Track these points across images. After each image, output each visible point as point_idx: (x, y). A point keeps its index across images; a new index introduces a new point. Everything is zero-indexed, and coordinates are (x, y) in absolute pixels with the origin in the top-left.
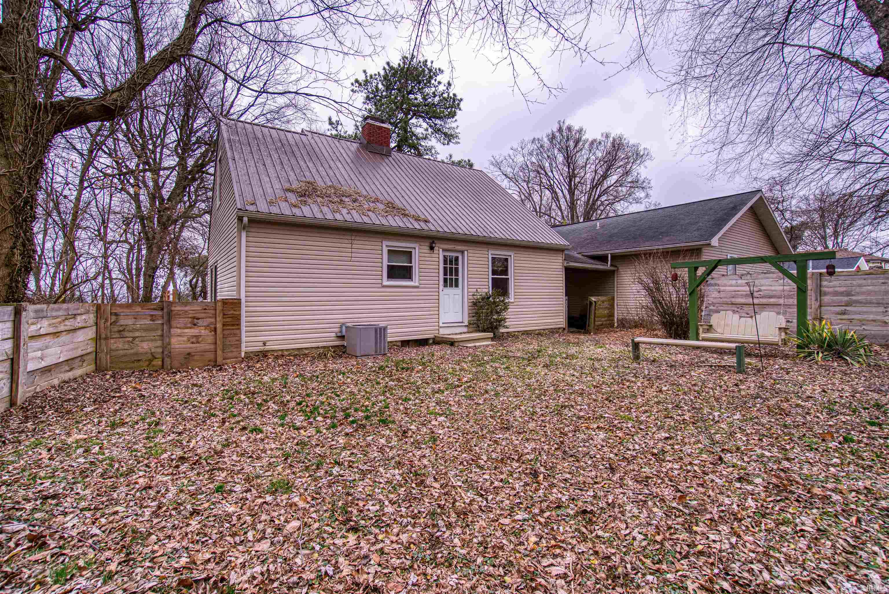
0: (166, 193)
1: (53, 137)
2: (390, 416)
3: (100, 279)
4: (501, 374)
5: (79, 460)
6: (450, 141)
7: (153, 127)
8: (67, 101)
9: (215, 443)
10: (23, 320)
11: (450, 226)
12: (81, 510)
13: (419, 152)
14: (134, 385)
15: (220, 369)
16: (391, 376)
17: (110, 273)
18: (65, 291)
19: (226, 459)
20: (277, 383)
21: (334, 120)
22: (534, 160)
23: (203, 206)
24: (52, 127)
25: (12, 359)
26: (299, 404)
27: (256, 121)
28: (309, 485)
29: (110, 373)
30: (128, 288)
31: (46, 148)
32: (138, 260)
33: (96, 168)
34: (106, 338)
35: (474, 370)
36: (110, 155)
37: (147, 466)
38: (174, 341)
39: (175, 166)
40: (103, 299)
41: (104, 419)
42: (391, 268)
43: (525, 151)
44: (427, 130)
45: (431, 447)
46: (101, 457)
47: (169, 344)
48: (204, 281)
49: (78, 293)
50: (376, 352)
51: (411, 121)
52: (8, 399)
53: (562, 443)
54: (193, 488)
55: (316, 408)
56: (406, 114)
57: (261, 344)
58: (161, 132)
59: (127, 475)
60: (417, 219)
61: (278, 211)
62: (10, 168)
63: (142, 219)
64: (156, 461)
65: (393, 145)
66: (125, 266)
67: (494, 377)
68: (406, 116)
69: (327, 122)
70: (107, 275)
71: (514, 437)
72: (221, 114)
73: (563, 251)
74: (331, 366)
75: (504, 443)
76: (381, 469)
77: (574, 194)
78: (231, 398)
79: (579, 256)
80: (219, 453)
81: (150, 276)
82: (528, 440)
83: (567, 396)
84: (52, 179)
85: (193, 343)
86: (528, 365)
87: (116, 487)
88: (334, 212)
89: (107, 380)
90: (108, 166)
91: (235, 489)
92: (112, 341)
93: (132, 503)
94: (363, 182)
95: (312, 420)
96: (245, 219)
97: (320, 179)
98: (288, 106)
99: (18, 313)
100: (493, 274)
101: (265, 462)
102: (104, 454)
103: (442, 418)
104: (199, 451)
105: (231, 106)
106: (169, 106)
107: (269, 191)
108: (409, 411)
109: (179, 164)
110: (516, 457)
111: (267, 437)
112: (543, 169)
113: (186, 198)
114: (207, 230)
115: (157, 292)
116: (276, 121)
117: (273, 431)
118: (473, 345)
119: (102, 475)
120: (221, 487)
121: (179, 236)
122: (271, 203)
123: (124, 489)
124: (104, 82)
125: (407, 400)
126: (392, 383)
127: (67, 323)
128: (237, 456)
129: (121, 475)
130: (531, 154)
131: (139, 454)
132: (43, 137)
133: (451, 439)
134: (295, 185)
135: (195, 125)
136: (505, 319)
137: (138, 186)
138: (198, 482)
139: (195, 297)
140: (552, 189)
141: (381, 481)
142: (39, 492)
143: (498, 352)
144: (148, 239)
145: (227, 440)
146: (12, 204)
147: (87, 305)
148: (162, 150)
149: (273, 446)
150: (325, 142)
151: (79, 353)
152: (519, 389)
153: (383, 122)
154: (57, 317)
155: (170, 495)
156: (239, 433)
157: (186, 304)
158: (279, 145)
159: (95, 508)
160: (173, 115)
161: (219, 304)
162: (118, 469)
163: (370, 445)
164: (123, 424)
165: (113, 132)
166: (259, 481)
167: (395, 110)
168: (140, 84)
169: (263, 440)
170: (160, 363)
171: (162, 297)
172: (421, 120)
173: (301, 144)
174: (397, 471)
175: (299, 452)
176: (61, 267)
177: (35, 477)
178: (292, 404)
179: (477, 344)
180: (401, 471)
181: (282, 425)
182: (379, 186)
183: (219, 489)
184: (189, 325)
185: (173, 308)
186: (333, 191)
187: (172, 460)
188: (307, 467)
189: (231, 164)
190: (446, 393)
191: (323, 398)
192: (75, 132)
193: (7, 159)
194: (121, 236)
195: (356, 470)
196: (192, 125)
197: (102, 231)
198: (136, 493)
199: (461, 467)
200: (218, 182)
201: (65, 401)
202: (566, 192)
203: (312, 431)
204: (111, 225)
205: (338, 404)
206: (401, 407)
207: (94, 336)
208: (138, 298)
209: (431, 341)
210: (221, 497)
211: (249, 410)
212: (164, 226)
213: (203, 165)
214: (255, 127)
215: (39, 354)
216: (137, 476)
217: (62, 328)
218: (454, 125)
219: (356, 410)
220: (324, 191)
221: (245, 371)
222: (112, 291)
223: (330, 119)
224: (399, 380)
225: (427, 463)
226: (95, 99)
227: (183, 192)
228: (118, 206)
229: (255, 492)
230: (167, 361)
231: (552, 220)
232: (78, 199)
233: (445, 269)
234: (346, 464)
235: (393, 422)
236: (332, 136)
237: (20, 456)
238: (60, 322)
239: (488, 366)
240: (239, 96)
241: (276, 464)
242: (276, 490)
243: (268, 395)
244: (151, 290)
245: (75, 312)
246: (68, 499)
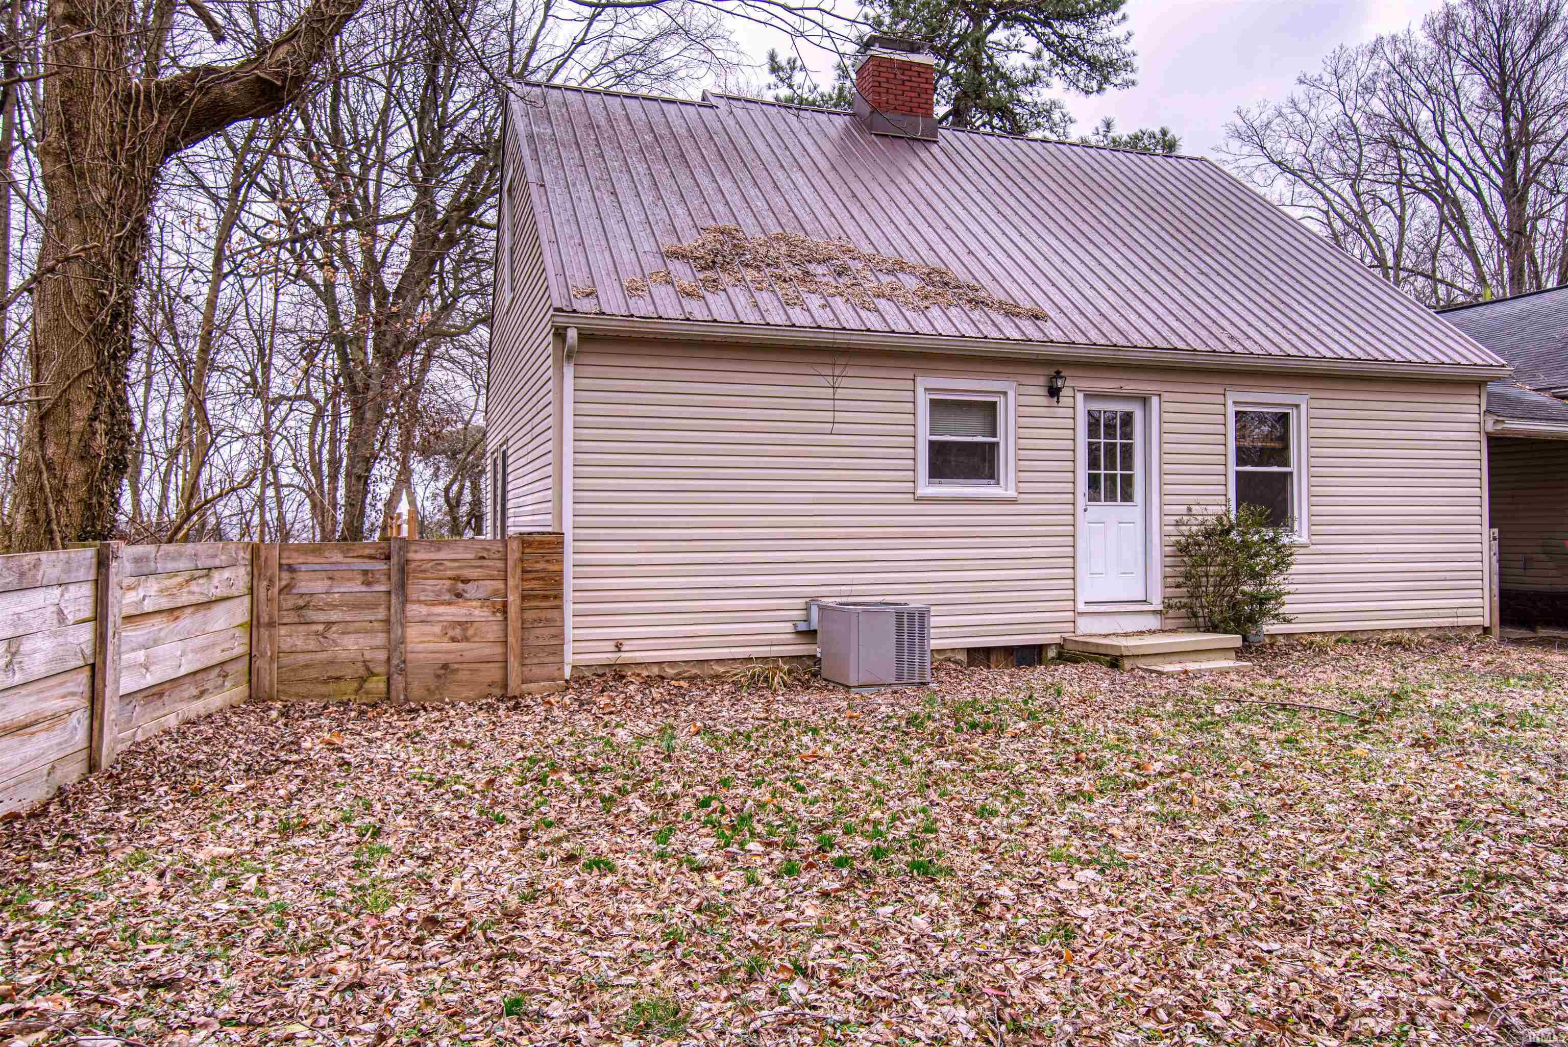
0: (390, 278)
1: (163, 162)
2: (939, 854)
3: (257, 484)
4: (1270, 758)
5: (217, 905)
6: (1106, 79)
7: (359, 121)
8: (187, 77)
9: (504, 890)
10: (113, 580)
11: (1106, 327)
12: (223, 1022)
13: (1014, 122)
14: (327, 736)
15: (516, 707)
16: (942, 744)
17: (275, 473)
18: (190, 515)
19: (529, 933)
20: (648, 748)
21: (782, 60)
22: (1377, 106)
23: (471, 305)
24: (159, 141)
25: (93, 666)
26: (703, 804)
27: (592, 82)
28: (729, 1021)
29: (279, 705)
30: (314, 506)
31: (149, 191)
32: (334, 441)
33: (245, 228)
34: (271, 624)
35: (1183, 740)
36: (273, 195)
37: (356, 933)
38: (413, 632)
39: (410, 213)
40: (262, 532)
41: (267, 813)
42: (938, 450)
43: (1349, 82)
44: (1038, 56)
45: (1059, 955)
46: (261, 902)
47: (403, 641)
48: (475, 488)
49: (212, 520)
50: (899, 676)
51: (991, 37)
52: (84, 755)
53: (1494, 995)
54: (455, 997)
55: (745, 819)
56: (977, 19)
57: (611, 646)
58: (376, 130)
59: (314, 949)
60: (1011, 312)
61: (649, 310)
62: (85, 242)
63: (341, 342)
64: (374, 922)
65: (940, 110)
66: (306, 456)
67: (1249, 765)
68: (978, 25)
69: (766, 68)
70: (270, 477)
71: (1318, 956)
72: (510, 71)
73: (1479, 384)
74: (782, 710)
75: (1285, 969)
76: (917, 1001)
77: (1522, 199)
78: (541, 780)
79: (1544, 398)
80: (513, 917)
81: (359, 478)
82: (1367, 969)
83: (1505, 844)
84: (161, 260)
85: (453, 639)
86: (1358, 737)
87: (291, 977)
88: (788, 303)
89: (272, 723)
90: (269, 222)
91: (549, 1011)
92: (283, 631)
93: (323, 1020)
94: (862, 219)
95: (734, 848)
96: (572, 335)
97: (750, 221)
98: (665, 34)
99: (103, 563)
100: (1240, 461)
101: (620, 946)
102: (266, 895)
103: (1089, 874)
104: (468, 907)
105: (533, 50)
106: (391, 64)
107: (627, 257)
108: (992, 845)
109: (418, 206)
110: (1330, 1020)
111: (626, 885)
112: (1412, 131)
113: (435, 289)
114: (483, 363)
115: (373, 517)
116: (640, 78)
117: (641, 870)
118: (1177, 667)
119: (263, 945)
120: (517, 1002)
121: (421, 381)
122: (632, 290)
123: (306, 982)
124: (256, 23)
125: (985, 813)
126: (942, 763)
127: (194, 587)
128: (556, 928)
129: (302, 949)
130: (1368, 89)
131: (339, 902)
132: (143, 165)
133: (1118, 938)
134: (689, 241)
135: (451, 107)
136: (1279, 594)
137: (332, 264)
138: (466, 985)
139: (456, 529)
140: (1442, 192)
141: (918, 1033)
142: (143, 969)
143: (1258, 692)
144: (354, 390)
145: (531, 884)
146: (90, 320)
147: (232, 547)
148: (380, 175)
149: (640, 909)
150: (761, 121)
151: (217, 656)
152: (1330, 809)
153: (914, 49)
154: (176, 573)
155: (404, 1010)
156: (559, 870)
157: (439, 545)
158: (649, 137)
159: (249, 1023)
160: (402, 87)
161: (514, 545)
162: (295, 934)
163: (886, 929)
164: (306, 827)
165: (278, 139)
166: (606, 997)
167: (946, 11)
168: (332, 18)
169: (615, 892)
170: (382, 686)
171: (384, 529)
172: (1020, 29)
173: (700, 132)
174: (961, 1013)
175: (703, 932)
176: (181, 458)
177: (135, 934)
178: (686, 804)
179: (1192, 666)
180: (972, 1014)
181: (662, 857)
182: (904, 226)
183: (513, 1008)
184: (447, 597)
185: (411, 556)
186: (784, 249)
187: (409, 925)
188: (724, 973)
189: (535, 198)
190: (1099, 802)
191: (762, 794)
192: (202, 150)
193: (81, 221)
194: (298, 387)
195: (850, 995)
196: (445, 105)
197: (259, 374)
198: (331, 994)
199: (1150, 1024)
200: (507, 245)
201: (190, 766)
202: (1494, 198)
203: (734, 878)
204: (277, 361)
205: (802, 809)
206: (971, 833)
207: (246, 618)
208: (334, 531)
209: (1052, 653)
210: (517, 1028)
211: (582, 813)
212: (388, 357)
213: (471, 205)
214: (589, 97)
215: (141, 656)
216: (335, 955)
217: (184, 598)
218: (1117, 32)
219: (846, 832)
220: (762, 250)
221: (572, 713)
222: (281, 518)
223: (772, 57)
224: (962, 756)
225: (1046, 999)
226: (243, 65)
227: (427, 274)
228: (291, 315)
229: (597, 1024)
230: (398, 681)
231: (1442, 290)
232: (212, 303)
233: (1093, 450)
234: (823, 974)
235: (950, 872)
236: (778, 103)
237: (106, 884)
238: (181, 586)
239: (1226, 733)
240: (550, 20)
241: (646, 957)
242: (648, 1025)
243: (627, 778)
244: (362, 513)
245: (209, 563)
246: (197, 993)
